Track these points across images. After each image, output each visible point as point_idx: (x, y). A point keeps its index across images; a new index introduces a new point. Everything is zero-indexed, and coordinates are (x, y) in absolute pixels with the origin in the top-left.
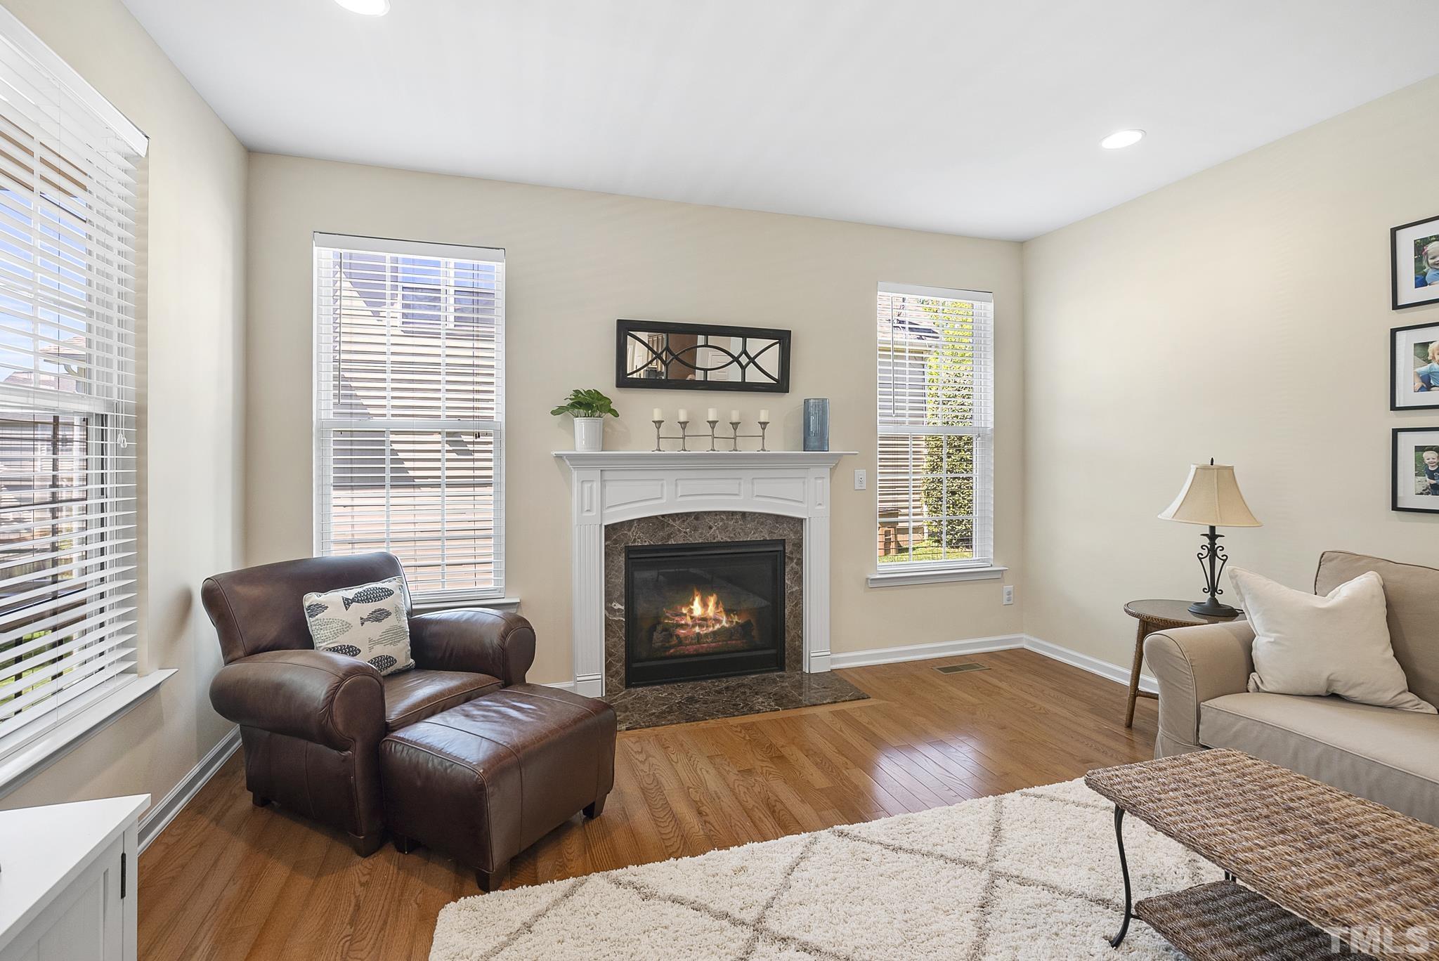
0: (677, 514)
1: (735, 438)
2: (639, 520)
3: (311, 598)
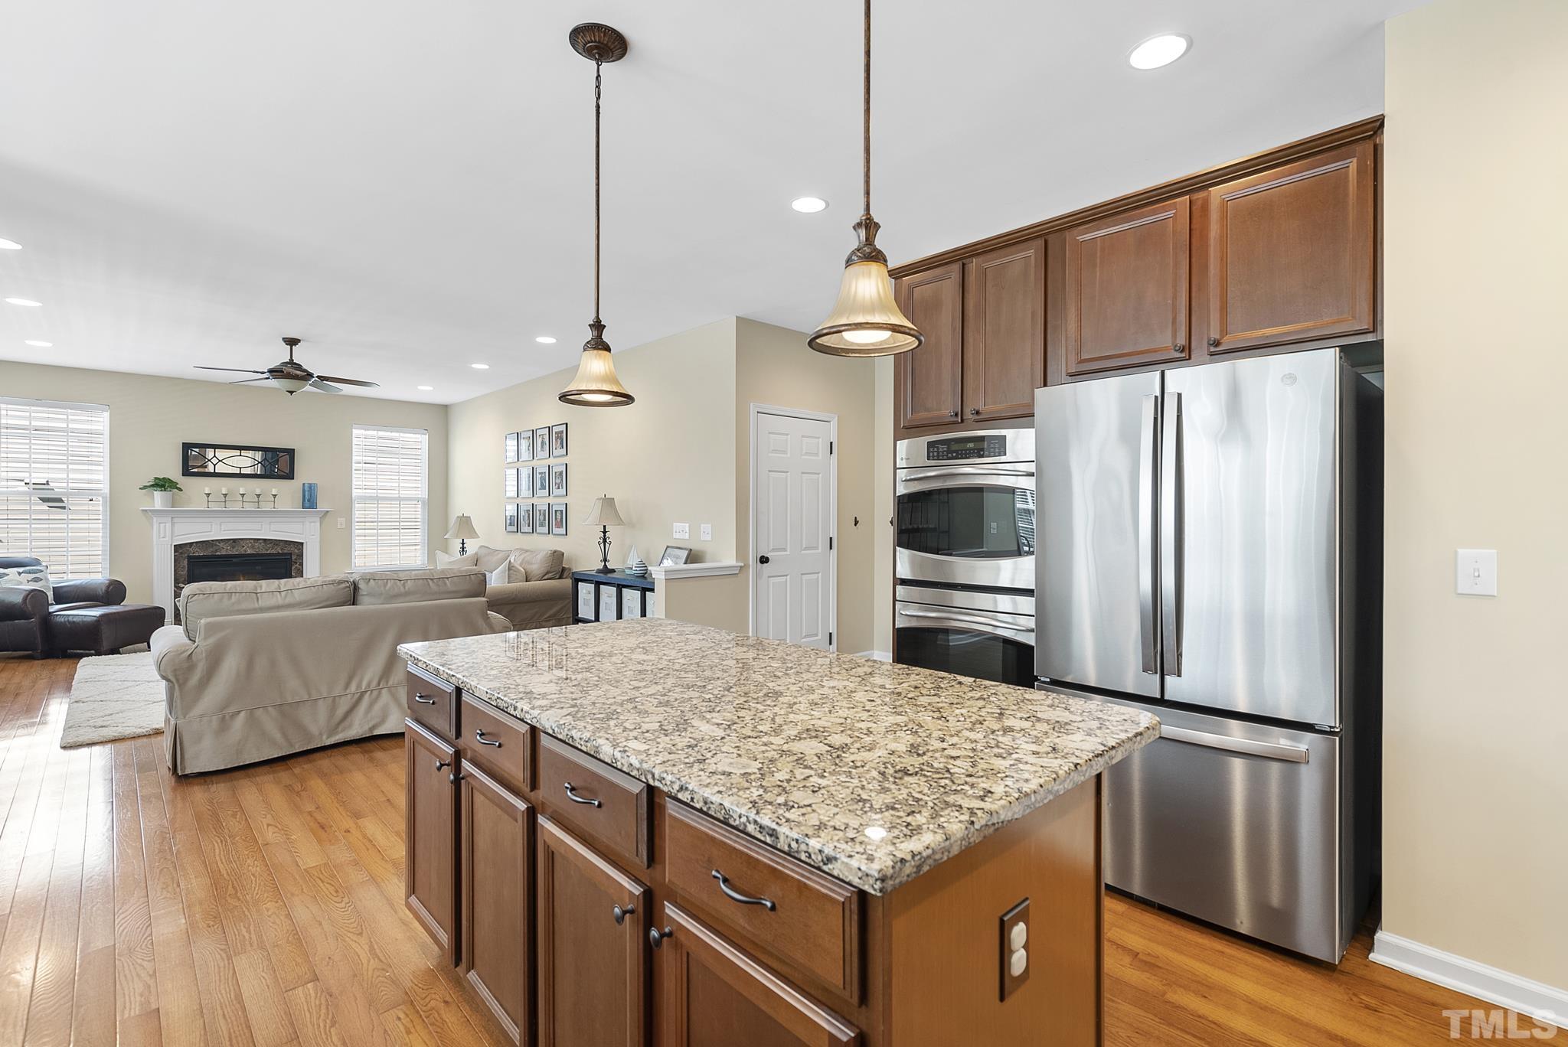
0: (222, 540)
1: (257, 502)
2: (196, 542)
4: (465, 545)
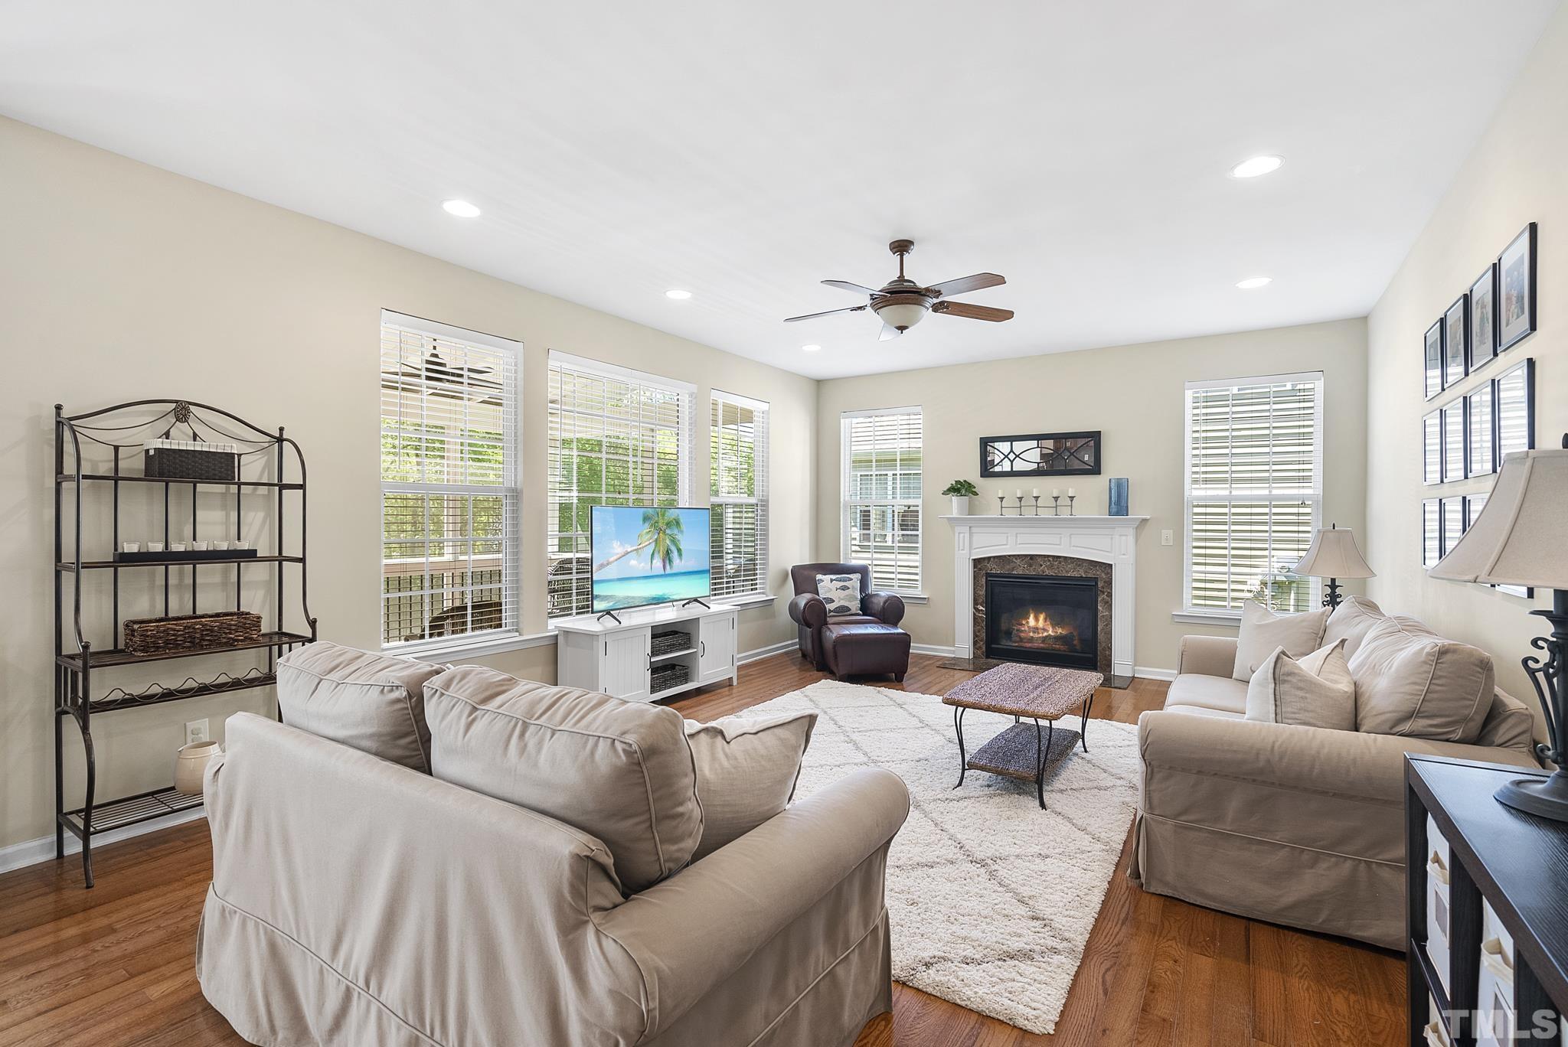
0: (1018, 555)
1: (1056, 507)
2: (994, 557)
3: (819, 576)
4: (1338, 591)
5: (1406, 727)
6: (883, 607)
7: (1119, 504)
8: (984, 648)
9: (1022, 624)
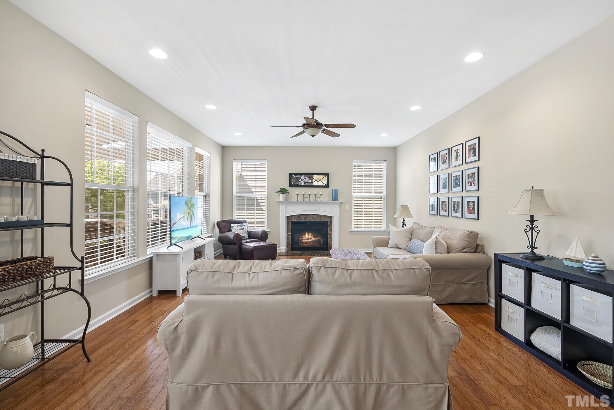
0: (302, 215)
1: (315, 198)
2: (294, 215)
3: (232, 225)
4: (405, 221)
5: (464, 251)
6: (261, 235)
7: (335, 197)
8: (291, 248)
9: (303, 237)
